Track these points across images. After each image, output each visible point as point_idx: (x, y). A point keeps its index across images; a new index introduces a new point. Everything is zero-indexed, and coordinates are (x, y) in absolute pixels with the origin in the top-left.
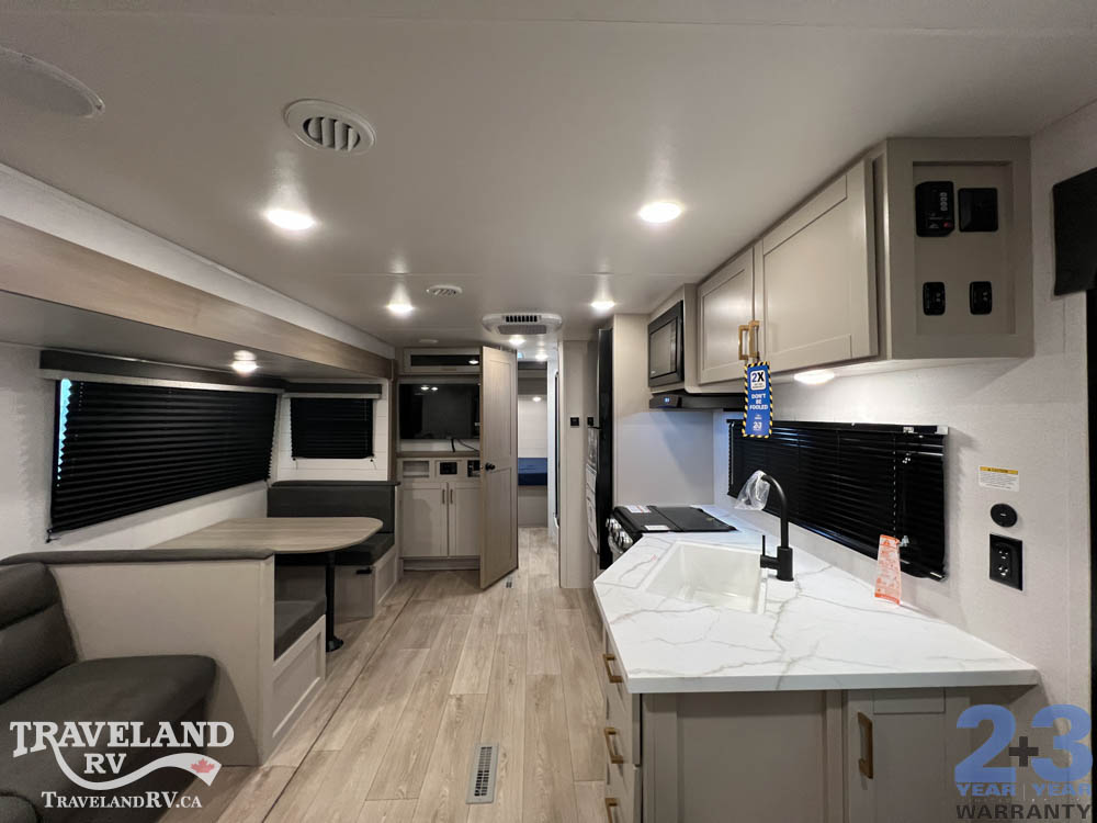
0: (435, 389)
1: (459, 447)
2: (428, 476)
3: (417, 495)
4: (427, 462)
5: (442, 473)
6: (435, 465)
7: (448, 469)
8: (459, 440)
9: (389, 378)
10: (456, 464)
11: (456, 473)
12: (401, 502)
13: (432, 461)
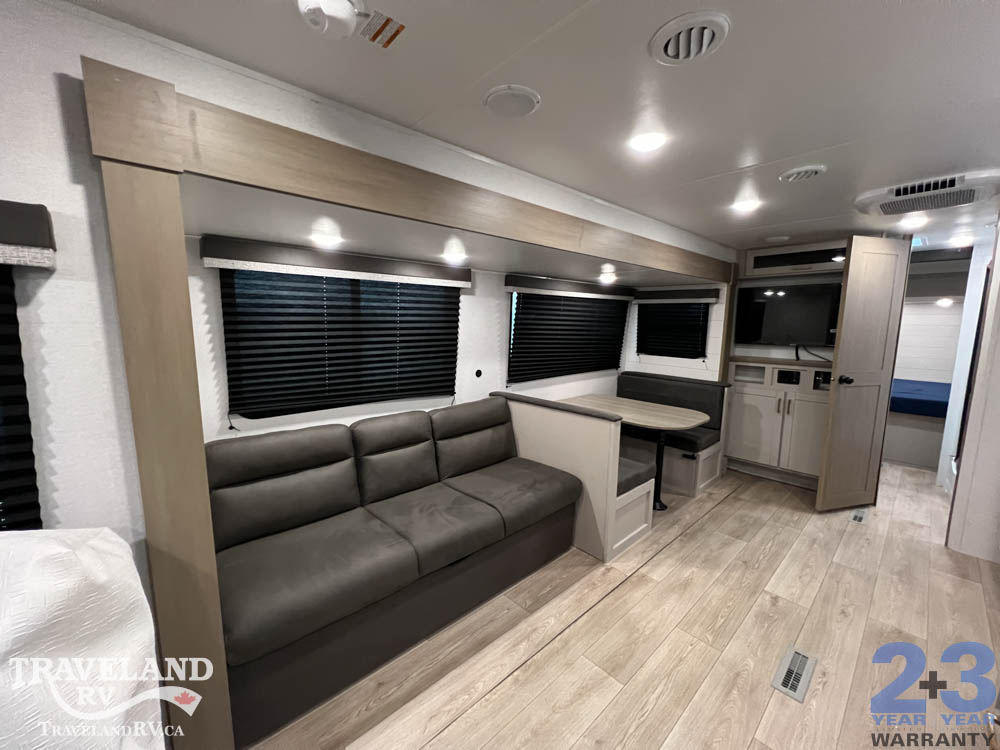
0: (781, 294)
1: (804, 355)
2: (762, 383)
3: (747, 400)
4: (764, 368)
5: (780, 381)
6: (771, 373)
7: (788, 377)
8: (805, 348)
9: (728, 282)
10: (798, 374)
11: (797, 383)
12: (729, 404)
13: (769, 368)
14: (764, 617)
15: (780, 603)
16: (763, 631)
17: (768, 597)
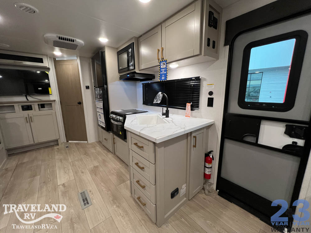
14: (64, 193)
15: (66, 185)
16: (68, 198)
17: (61, 186)
